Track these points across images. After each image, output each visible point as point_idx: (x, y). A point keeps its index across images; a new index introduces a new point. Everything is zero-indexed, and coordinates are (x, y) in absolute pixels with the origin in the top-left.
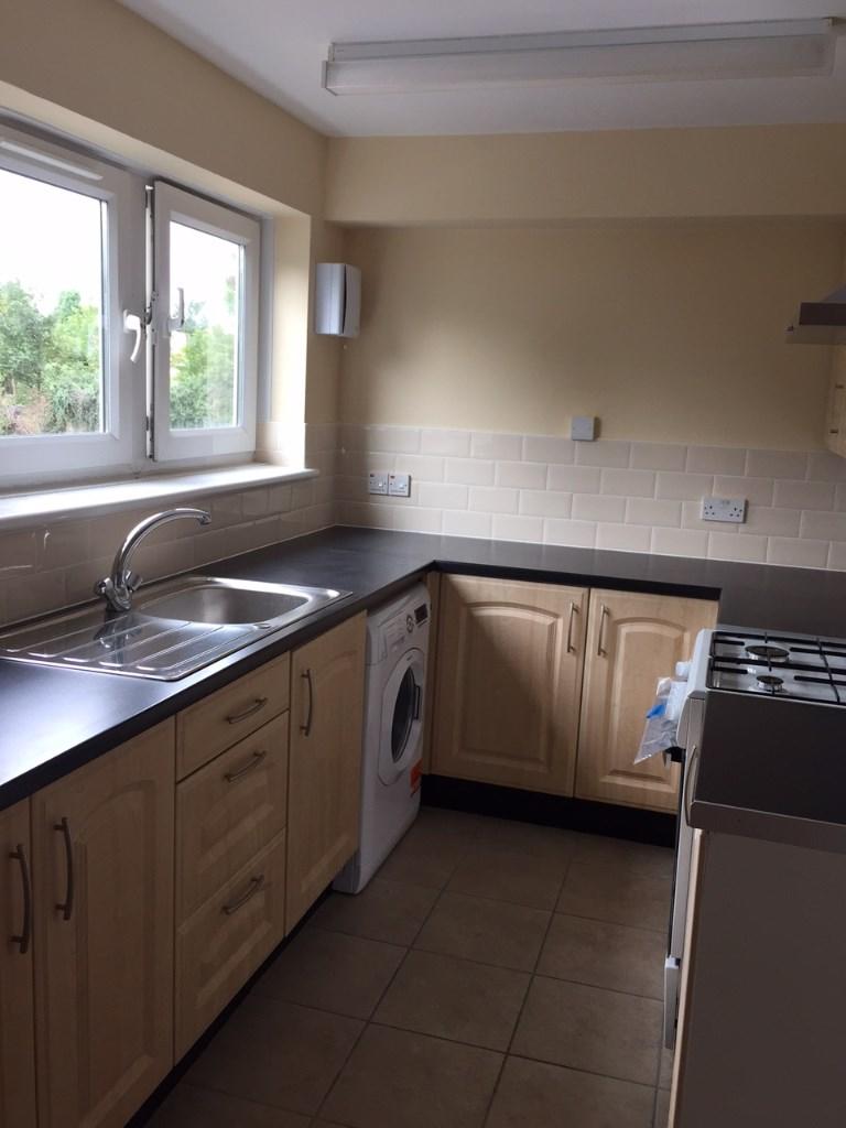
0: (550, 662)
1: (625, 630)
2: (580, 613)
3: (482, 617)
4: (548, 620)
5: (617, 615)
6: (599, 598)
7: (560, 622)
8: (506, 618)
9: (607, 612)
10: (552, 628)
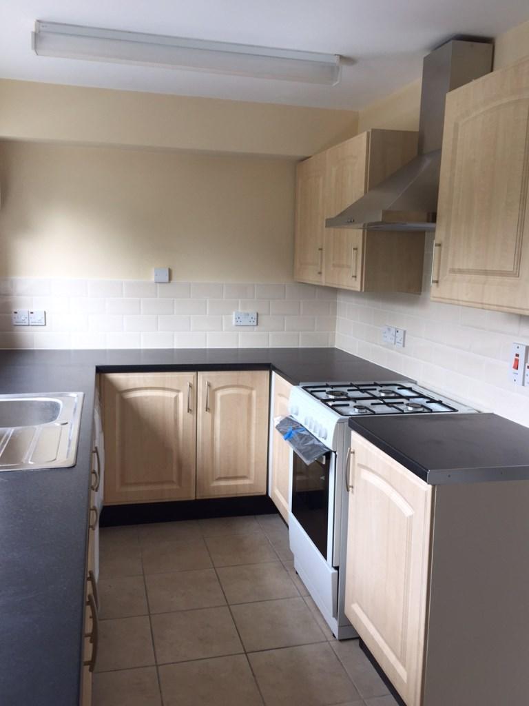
0: (176, 420)
1: (219, 394)
2: (193, 388)
3: (131, 399)
4: (173, 395)
5: (215, 386)
6: (203, 377)
7: (181, 395)
8: (146, 397)
9: (209, 385)
10: (176, 399)
